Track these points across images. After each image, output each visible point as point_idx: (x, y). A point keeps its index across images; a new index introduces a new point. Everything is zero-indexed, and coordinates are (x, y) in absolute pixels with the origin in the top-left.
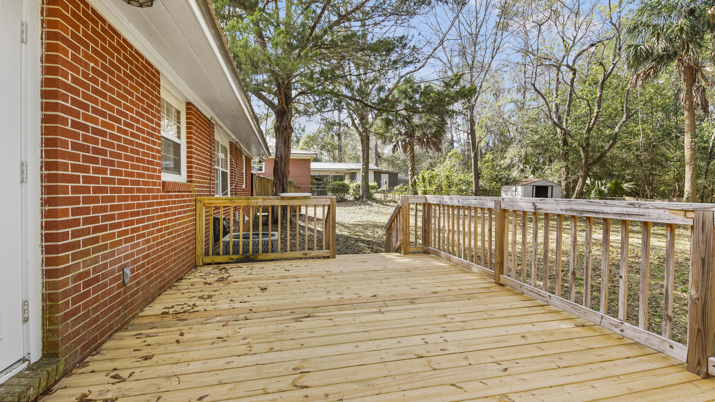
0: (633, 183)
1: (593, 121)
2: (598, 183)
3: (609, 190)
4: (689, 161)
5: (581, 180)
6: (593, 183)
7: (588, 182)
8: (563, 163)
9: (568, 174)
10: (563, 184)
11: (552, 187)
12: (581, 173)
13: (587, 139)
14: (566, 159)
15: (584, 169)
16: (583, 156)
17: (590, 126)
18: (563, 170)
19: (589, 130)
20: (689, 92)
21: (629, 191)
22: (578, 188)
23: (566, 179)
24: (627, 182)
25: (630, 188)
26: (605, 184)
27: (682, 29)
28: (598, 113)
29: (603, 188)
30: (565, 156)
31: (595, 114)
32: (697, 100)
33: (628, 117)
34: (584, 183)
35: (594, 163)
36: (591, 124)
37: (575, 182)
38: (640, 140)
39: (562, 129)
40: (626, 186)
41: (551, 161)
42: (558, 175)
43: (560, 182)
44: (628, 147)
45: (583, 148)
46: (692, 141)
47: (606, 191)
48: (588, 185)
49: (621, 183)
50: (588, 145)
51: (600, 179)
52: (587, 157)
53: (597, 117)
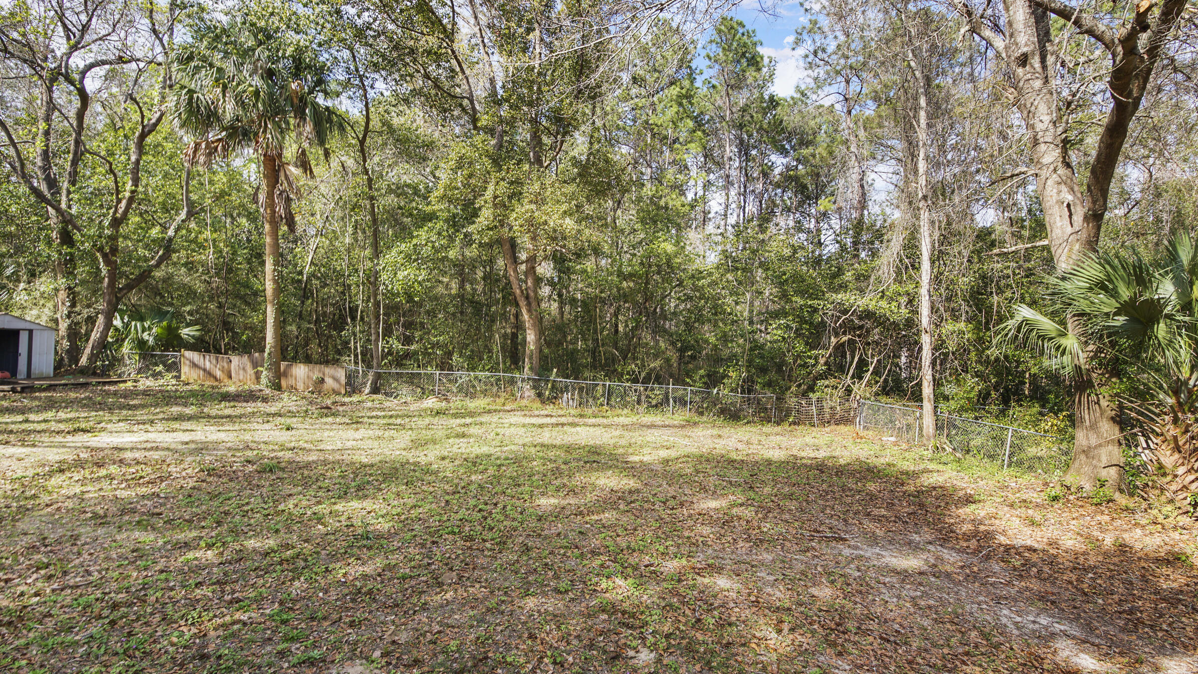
0: (197, 327)
1: (123, 204)
2: (136, 326)
3: (157, 338)
4: (271, 298)
5: (101, 319)
6: (127, 326)
7: (117, 322)
8: (62, 282)
9: (73, 305)
10: (63, 326)
11: (31, 332)
12: (102, 305)
13: (113, 238)
14: (69, 274)
15: (107, 298)
16: (104, 272)
17: (118, 215)
18: (62, 295)
19: (116, 223)
20: (270, 195)
21: (192, 341)
22: (95, 335)
23: (69, 316)
24: (188, 325)
25: (193, 337)
26: (150, 329)
27: (257, 93)
28: (133, 192)
29: (145, 336)
30: (67, 266)
31: (127, 194)
32: (280, 210)
33: (190, 214)
34: (108, 325)
35: (129, 287)
36: (120, 211)
37: (91, 320)
38: (209, 256)
39: (58, 209)
40: (186, 332)
41: (33, 275)
42: (50, 305)
43: (56, 321)
44: (190, 266)
45: (105, 256)
46: (275, 270)
47: (151, 341)
48: (117, 330)
49: (178, 328)
50: (114, 250)
51: (142, 319)
52: (113, 276)
53: (131, 200)
